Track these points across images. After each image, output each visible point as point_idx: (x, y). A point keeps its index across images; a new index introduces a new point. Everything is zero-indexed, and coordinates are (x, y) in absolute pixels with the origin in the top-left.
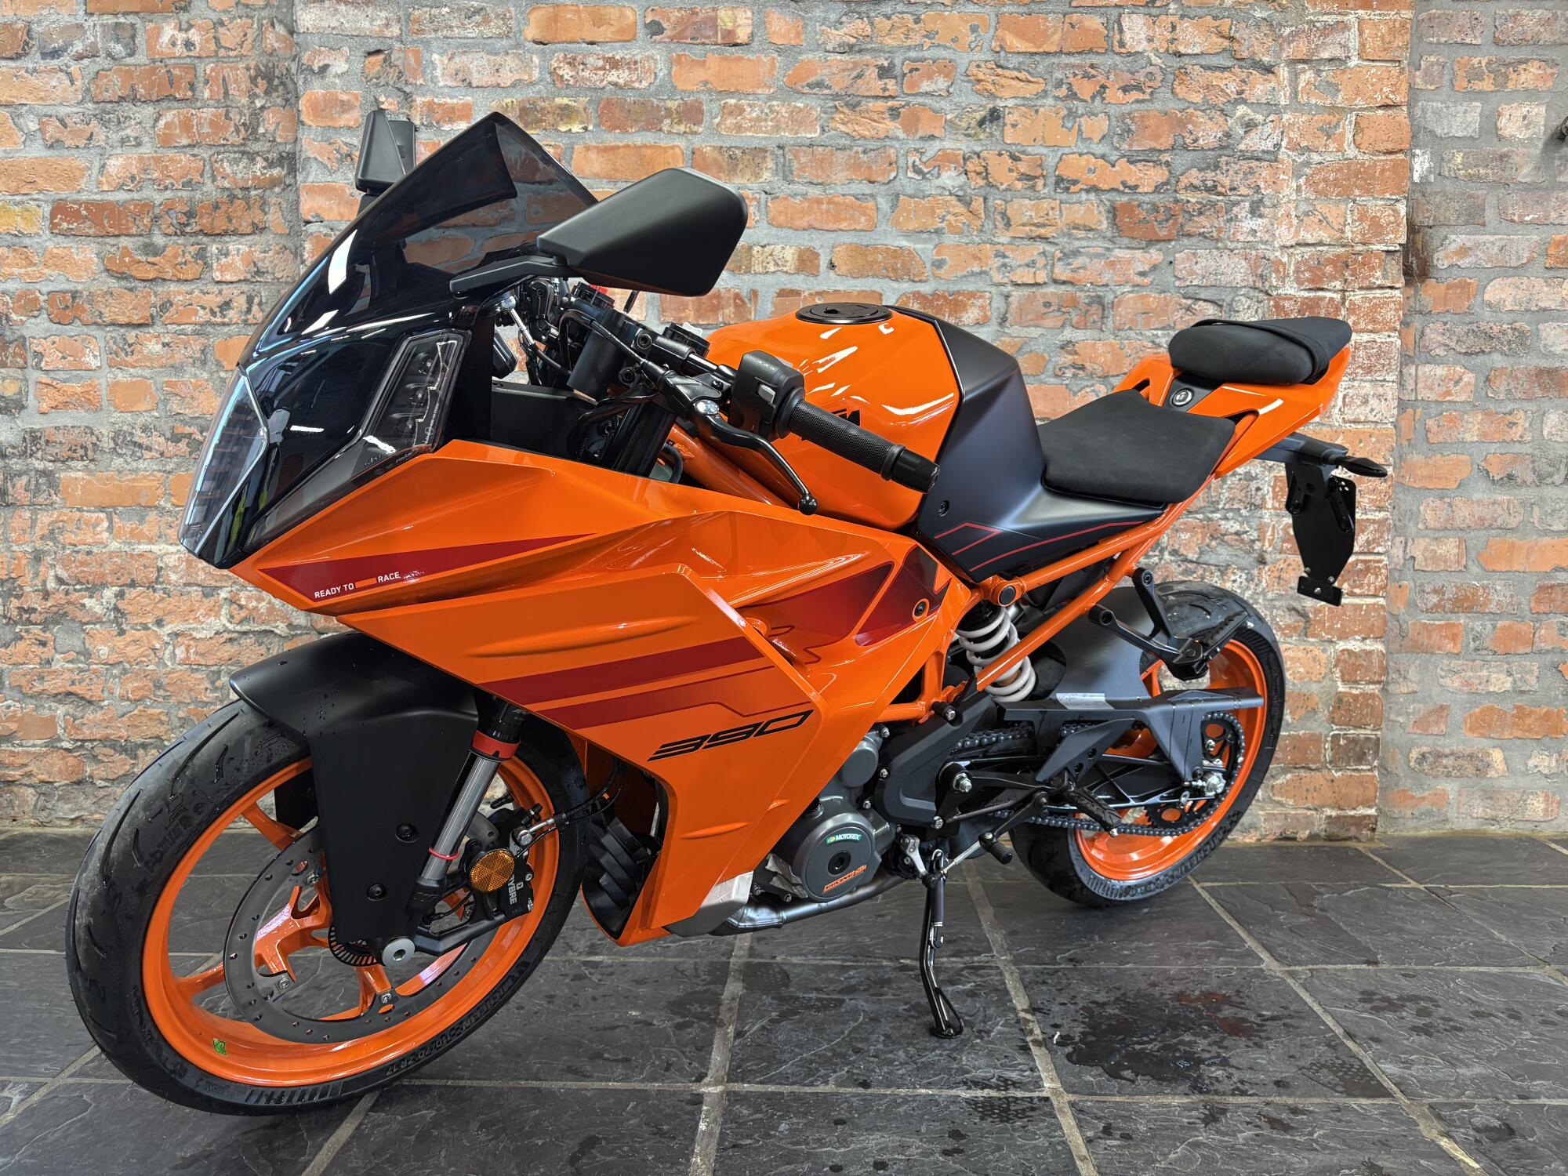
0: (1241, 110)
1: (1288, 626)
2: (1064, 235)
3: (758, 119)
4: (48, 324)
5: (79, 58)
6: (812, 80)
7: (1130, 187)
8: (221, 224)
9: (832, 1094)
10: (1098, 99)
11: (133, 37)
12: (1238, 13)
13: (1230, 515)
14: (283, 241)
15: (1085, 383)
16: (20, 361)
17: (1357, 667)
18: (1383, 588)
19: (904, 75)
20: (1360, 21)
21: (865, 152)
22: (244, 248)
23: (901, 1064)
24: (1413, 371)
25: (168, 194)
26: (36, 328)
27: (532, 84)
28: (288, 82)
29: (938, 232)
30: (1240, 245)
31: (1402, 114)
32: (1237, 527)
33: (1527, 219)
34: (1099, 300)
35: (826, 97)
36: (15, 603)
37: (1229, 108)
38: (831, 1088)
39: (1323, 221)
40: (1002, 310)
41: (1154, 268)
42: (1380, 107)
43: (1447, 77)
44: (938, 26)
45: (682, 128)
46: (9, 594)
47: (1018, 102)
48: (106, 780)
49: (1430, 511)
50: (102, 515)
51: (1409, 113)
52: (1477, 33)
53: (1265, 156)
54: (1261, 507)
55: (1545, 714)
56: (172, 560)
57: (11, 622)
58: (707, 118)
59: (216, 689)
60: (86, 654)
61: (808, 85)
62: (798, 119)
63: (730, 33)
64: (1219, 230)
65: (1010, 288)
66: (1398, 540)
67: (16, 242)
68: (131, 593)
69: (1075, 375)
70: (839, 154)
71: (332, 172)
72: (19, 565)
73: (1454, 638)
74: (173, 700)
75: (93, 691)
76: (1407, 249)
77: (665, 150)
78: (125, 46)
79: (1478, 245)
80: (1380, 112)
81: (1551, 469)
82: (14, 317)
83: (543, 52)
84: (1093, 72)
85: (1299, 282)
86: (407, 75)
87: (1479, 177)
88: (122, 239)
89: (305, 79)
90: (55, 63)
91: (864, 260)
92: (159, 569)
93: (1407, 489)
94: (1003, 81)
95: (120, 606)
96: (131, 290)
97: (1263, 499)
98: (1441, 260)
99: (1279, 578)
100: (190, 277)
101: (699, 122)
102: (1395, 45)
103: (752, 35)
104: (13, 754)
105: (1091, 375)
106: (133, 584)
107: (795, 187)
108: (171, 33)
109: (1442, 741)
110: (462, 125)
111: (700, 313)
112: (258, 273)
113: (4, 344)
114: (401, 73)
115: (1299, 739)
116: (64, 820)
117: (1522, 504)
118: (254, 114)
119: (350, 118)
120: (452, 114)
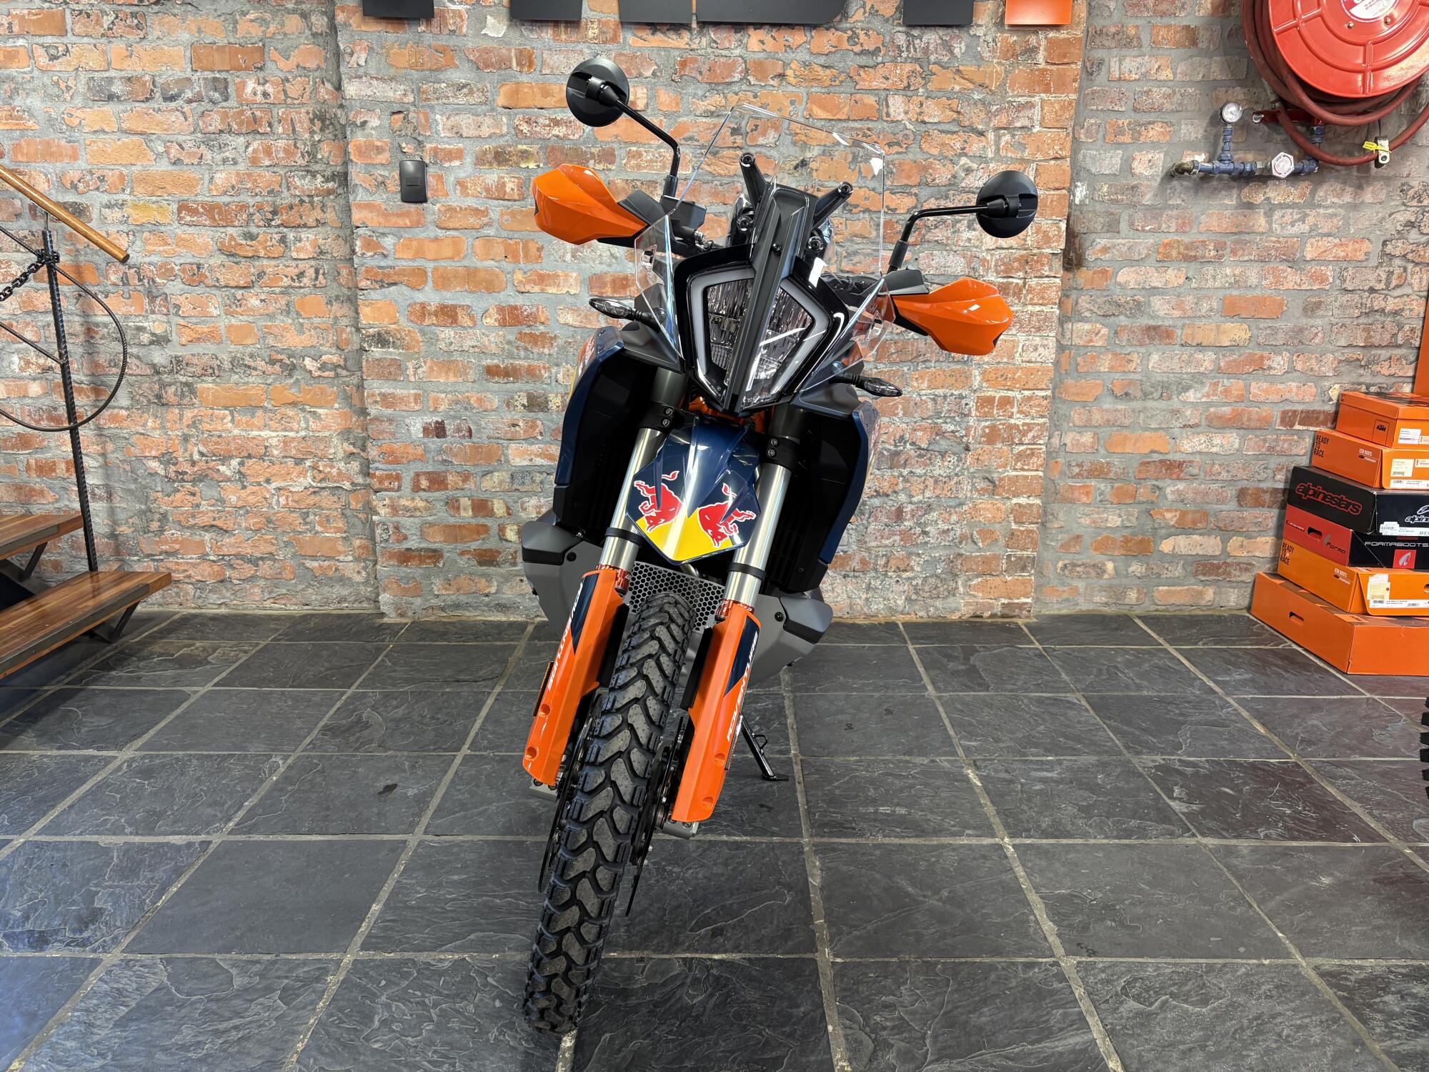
0: (964, 160)
1: (982, 489)
2: (848, 240)
3: (651, 161)
4: (182, 286)
5: (190, 101)
6: (686, 135)
7: (890, 210)
8: (295, 220)
11: (226, 88)
12: (963, 95)
13: (948, 420)
14: (337, 232)
16: (165, 310)
17: (1023, 514)
18: (1041, 466)
19: (746, 133)
20: (1043, 101)
21: (720, 185)
22: (312, 237)
24: (1069, 326)
25: (258, 199)
26: (174, 288)
27: (502, 136)
30: (960, 249)
31: (1066, 163)
32: (952, 428)
33: (1147, 228)
35: (695, 147)
36: (173, 468)
37: (955, 158)
42: (1052, 158)
43: (1101, 134)
44: (769, 100)
45: (600, 167)
46: (168, 462)
48: (240, 580)
49: (1077, 416)
50: (227, 412)
51: (1072, 161)
52: (1123, 103)
54: (968, 415)
55: (1141, 541)
56: (274, 442)
57: (171, 481)
58: (618, 160)
59: (306, 523)
60: (222, 501)
61: (684, 139)
64: (948, 238)
66: (1056, 433)
67: (155, 228)
68: (251, 462)
70: (705, 186)
71: (372, 194)
72: (173, 445)
73: (1087, 494)
74: (279, 530)
75: (230, 525)
76: (1064, 251)
78: (221, 94)
79: (1114, 246)
80: (1053, 161)
81: (1152, 390)
82: (158, 280)
83: (510, 114)
84: (869, 133)
85: (997, 272)
86: (420, 130)
87: (1117, 201)
88: (229, 228)
89: (351, 128)
90: (173, 105)
92: (266, 447)
93: (1065, 401)
95: (243, 470)
96: (237, 263)
97: (969, 410)
98: (1090, 255)
99: (978, 459)
100: (276, 255)
101: (612, 162)
102: (1064, 117)
103: (646, 105)
104: (177, 563)
106: (250, 456)
108: (253, 85)
109: (1077, 556)
110: (457, 163)
111: (615, 290)
112: (321, 253)
113: (152, 298)
114: (415, 128)
115: (986, 557)
116: (216, 605)
117: (1133, 411)
118: (313, 145)
119: (383, 158)
120: (450, 155)
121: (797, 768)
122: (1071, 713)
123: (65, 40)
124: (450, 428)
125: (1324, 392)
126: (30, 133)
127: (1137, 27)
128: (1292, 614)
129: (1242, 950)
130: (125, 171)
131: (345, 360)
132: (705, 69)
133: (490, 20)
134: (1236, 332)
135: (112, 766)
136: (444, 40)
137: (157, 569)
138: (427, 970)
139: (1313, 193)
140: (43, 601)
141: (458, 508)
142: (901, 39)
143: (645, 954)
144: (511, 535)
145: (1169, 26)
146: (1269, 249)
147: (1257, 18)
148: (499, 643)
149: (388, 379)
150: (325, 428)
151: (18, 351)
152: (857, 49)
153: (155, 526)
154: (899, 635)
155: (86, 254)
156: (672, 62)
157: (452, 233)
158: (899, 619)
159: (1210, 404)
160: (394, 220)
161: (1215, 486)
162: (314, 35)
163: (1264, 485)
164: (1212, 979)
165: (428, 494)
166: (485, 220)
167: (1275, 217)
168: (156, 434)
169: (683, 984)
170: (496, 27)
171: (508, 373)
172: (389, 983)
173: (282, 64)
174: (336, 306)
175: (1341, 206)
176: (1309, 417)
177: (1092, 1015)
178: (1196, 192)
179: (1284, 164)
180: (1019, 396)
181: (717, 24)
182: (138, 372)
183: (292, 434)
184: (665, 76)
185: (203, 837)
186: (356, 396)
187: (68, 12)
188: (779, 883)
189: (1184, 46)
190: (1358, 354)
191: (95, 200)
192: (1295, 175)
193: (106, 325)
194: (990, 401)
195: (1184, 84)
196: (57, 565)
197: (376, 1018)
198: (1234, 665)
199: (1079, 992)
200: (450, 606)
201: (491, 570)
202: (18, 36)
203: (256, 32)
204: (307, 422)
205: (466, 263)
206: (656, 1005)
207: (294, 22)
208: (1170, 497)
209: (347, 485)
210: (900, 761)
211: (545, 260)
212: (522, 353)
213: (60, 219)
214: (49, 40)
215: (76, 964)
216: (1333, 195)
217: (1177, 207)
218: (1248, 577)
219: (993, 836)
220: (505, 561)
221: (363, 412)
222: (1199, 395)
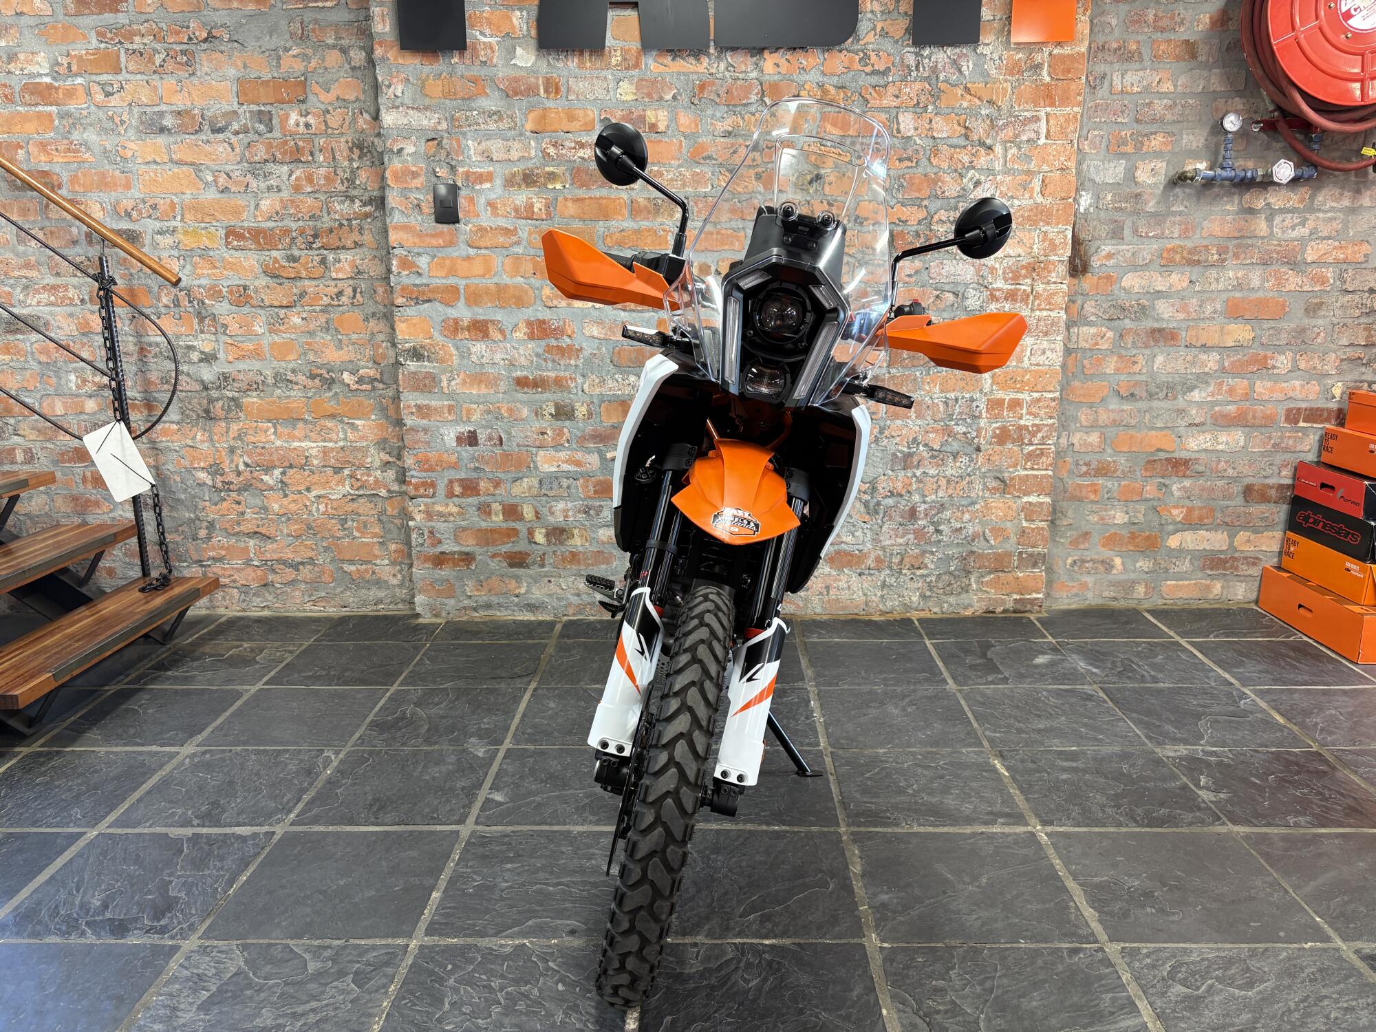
0: (972, 173)
1: (994, 488)
2: (862, 252)
3: (672, 180)
4: (229, 307)
5: (237, 133)
6: (705, 154)
7: (902, 222)
8: (335, 242)
11: (270, 120)
12: (971, 111)
13: (960, 422)
14: (374, 253)
16: (213, 330)
17: (1033, 512)
18: (1051, 465)
19: (763, 151)
20: (1048, 115)
21: (739, 201)
22: (350, 258)
24: (1076, 330)
25: (301, 223)
26: (222, 309)
27: (531, 159)
28: (373, 150)
31: (1072, 174)
32: (964, 429)
33: (1151, 234)
35: (714, 166)
36: (219, 478)
37: (964, 172)
39: (1021, 242)
41: (917, 272)
42: (1058, 170)
43: (1104, 145)
46: (216, 473)
47: (834, 168)
48: (282, 584)
49: (1084, 416)
50: (270, 425)
51: (1077, 172)
52: (1125, 115)
54: (979, 417)
55: (1149, 537)
56: (314, 452)
57: (218, 490)
59: (345, 529)
60: (265, 509)
61: (703, 158)
62: (698, 180)
63: (654, 126)
66: (1063, 435)
67: (204, 253)
68: (292, 471)
71: (408, 216)
72: (220, 457)
73: (1095, 492)
74: (319, 536)
75: (271, 531)
76: (1072, 260)
77: (615, 200)
78: (266, 126)
79: (1118, 252)
80: (1058, 173)
81: (1157, 390)
82: (207, 301)
83: (537, 138)
85: (1006, 280)
86: (453, 155)
87: (1121, 209)
88: (273, 252)
89: (388, 155)
90: (221, 136)
92: (307, 457)
93: (1071, 403)
94: (824, 155)
95: (284, 479)
96: (280, 284)
97: (981, 412)
98: (1095, 262)
99: (990, 459)
100: (317, 276)
102: (1069, 130)
103: (668, 127)
104: (223, 569)
106: (291, 466)
107: (696, 224)
108: (296, 117)
109: (1086, 553)
110: (488, 185)
112: (359, 273)
113: (201, 319)
114: (448, 154)
115: (999, 554)
116: (258, 608)
117: (1139, 411)
118: (353, 172)
119: (417, 182)
120: (481, 178)
121: (828, 760)
122: (1090, 704)
123: (120, 78)
124: (482, 436)
125: (1327, 390)
126: (87, 165)
127: (1138, 42)
128: (1300, 606)
129: (1282, 934)
130: (176, 200)
131: (382, 374)
132: (722, 91)
133: (519, 51)
134: (1240, 333)
135: (175, 762)
136: (475, 71)
137: (205, 574)
138: (491, 956)
139: (1312, 197)
140: (100, 606)
141: (490, 513)
142: (911, 60)
143: (700, 939)
144: (540, 537)
145: (1169, 41)
146: (1270, 252)
147: (1256, 31)
148: (530, 641)
149: (423, 391)
150: (362, 438)
151: (75, 370)
152: (868, 69)
153: (203, 533)
154: (915, 630)
155: (139, 278)
156: (690, 85)
157: (483, 251)
158: (914, 615)
159: (1216, 403)
160: (428, 240)
161: (1220, 483)
162: (353, 69)
163: (1270, 481)
164: (1254, 964)
165: (463, 500)
166: (515, 239)
167: (1276, 222)
168: (205, 446)
169: (737, 969)
170: (526, 58)
171: (538, 384)
172: (456, 967)
173: (323, 96)
174: (373, 323)
175: (1340, 210)
176: (1313, 415)
177: (1140, 999)
178: (1198, 199)
179: (1284, 171)
180: (1028, 399)
181: (734, 49)
182: (188, 388)
183: (331, 445)
184: (685, 99)
185: (266, 828)
186: (391, 407)
187: (122, 51)
188: (821, 871)
189: (1184, 60)
190: (1359, 352)
191: (148, 226)
192: (1295, 181)
193: (157, 345)
194: (1000, 403)
195: (1185, 95)
196: (111, 572)
197: (446, 1002)
198: (1247, 657)
199: (1126, 977)
200: (481, 607)
201: (521, 572)
202: (76, 75)
203: (299, 66)
204: (345, 433)
205: (495, 280)
206: (713, 988)
207: (333, 58)
208: (1177, 494)
209: (383, 493)
210: (929, 753)
212: (550, 364)
213: (115, 245)
214: (105, 78)
215: (157, 951)
216: (1331, 200)
217: (1180, 214)
218: (1255, 571)
219: (1027, 824)
220: (534, 563)
221: (399, 423)
222: (1204, 395)
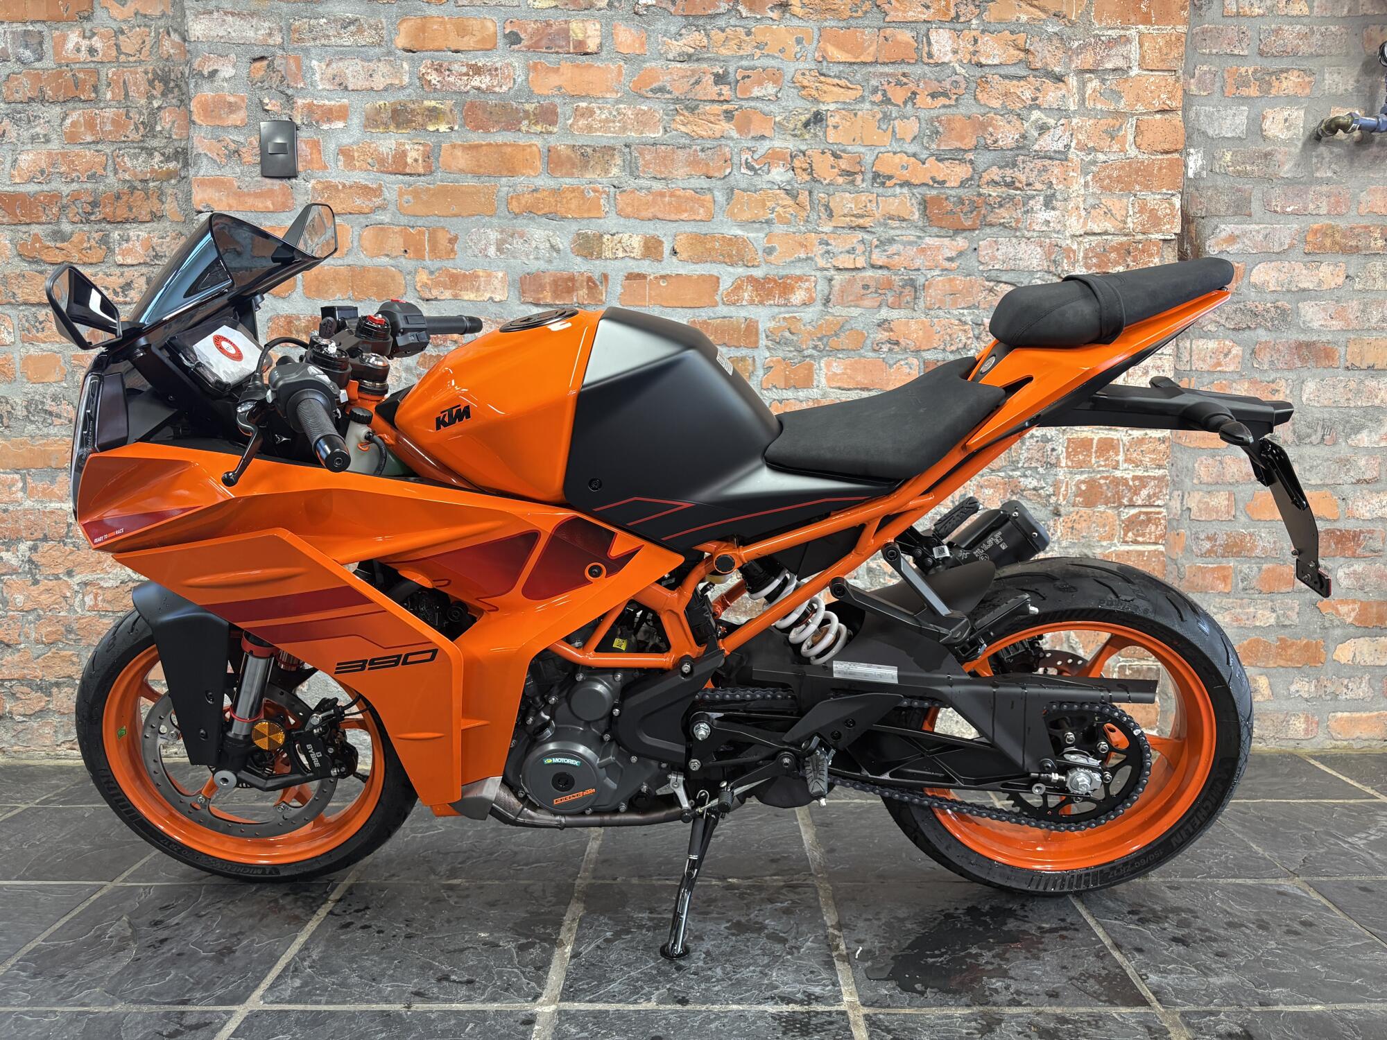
0: (1036, 114)
2: (881, 225)
3: (607, 121)
6: (655, 85)
7: (938, 183)
8: (122, 213)
9: (653, 1012)
10: (910, 105)
11: (41, 44)
12: (1031, 28)
13: (1029, 473)
14: (179, 228)
15: (899, 357)
18: (1162, 536)
19: (738, 81)
20: (1140, 34)
21: (702, 150)
22: (143, 235)
23: (718, 981)
24: (1188, 344)
25: (75, 186)
27: (402, 88)
28: (183, 84)
29: (768, 222)
30: (1035, 234)
31: (1177, 118)
32: (1035, 483)
33: (1289, 210)
34: (911, 283)
35: (667, 101)
37: (1025, 112)
38: (652, 1005)
39: (1108, 213)
40: (826, 292)
41: (961, 254)
42: (1157, 112)
43: (1218, 84)
44: (767, 38)
45: (539, 128)
47: (839, 106)
48: (24, 715)
49: (1204, 468)
50: (17, 477)
51: (1184, 116)
52: (1244, 45)
53: (1057, 156)
54: (1056, 465)
55: (1306, 645)
58: (561, 119)
60: (4, 602)
61: (651, 90)
62: (643, 121)
63: (581, 43)
64: (1017, 221)
65: (832, 272)
66: (1176, 493)
69: (890, 350)
70: (680, 152)
71: (221, 167)
73: (1225, 579)
75: (11, 637)
76: (1181, 238)
77: (524, 148)
78: (34, 52)
79: (1244, 234)
80: (1158, 116)
81: (1309, 431)
83: (413, 59)
84: (905, 80)
85: (1087, 266)
86: (289, 80)
87: (1246, 173)
88: (33, 226)
89: (196, 83)
91: (703, 248)
92: (69, 525)
94: (825, 88)
95: (34, 559)
96: (41, 273)
97: (1058, 458)
98: (1212, 246)
99: (1072, 528)
100: (94, 261)
101: (553, 123)
102: (1171, 57)
103: (601, 45)
105: (905, 350)
106: (45, 539)
107: (641, 182)
108: (76, 40)
110: (340, 125)
111: (556, 294)
112: (156, 256)
114: (283, 78)
118: (152, 114)
119: (237, 118)
120: (330, 115)
160: (250, 201)
166: (378, 201)
173: (116, 11)
178: (1352, 162)
180: (1126, 439)
184: (626, 7)
194: (1086, 444)
195: (1323, 20)
205: (349, 260)
208: (1344, 583)
211: (459, 254)
217: (1328, 181)
222: (1376, 438)
